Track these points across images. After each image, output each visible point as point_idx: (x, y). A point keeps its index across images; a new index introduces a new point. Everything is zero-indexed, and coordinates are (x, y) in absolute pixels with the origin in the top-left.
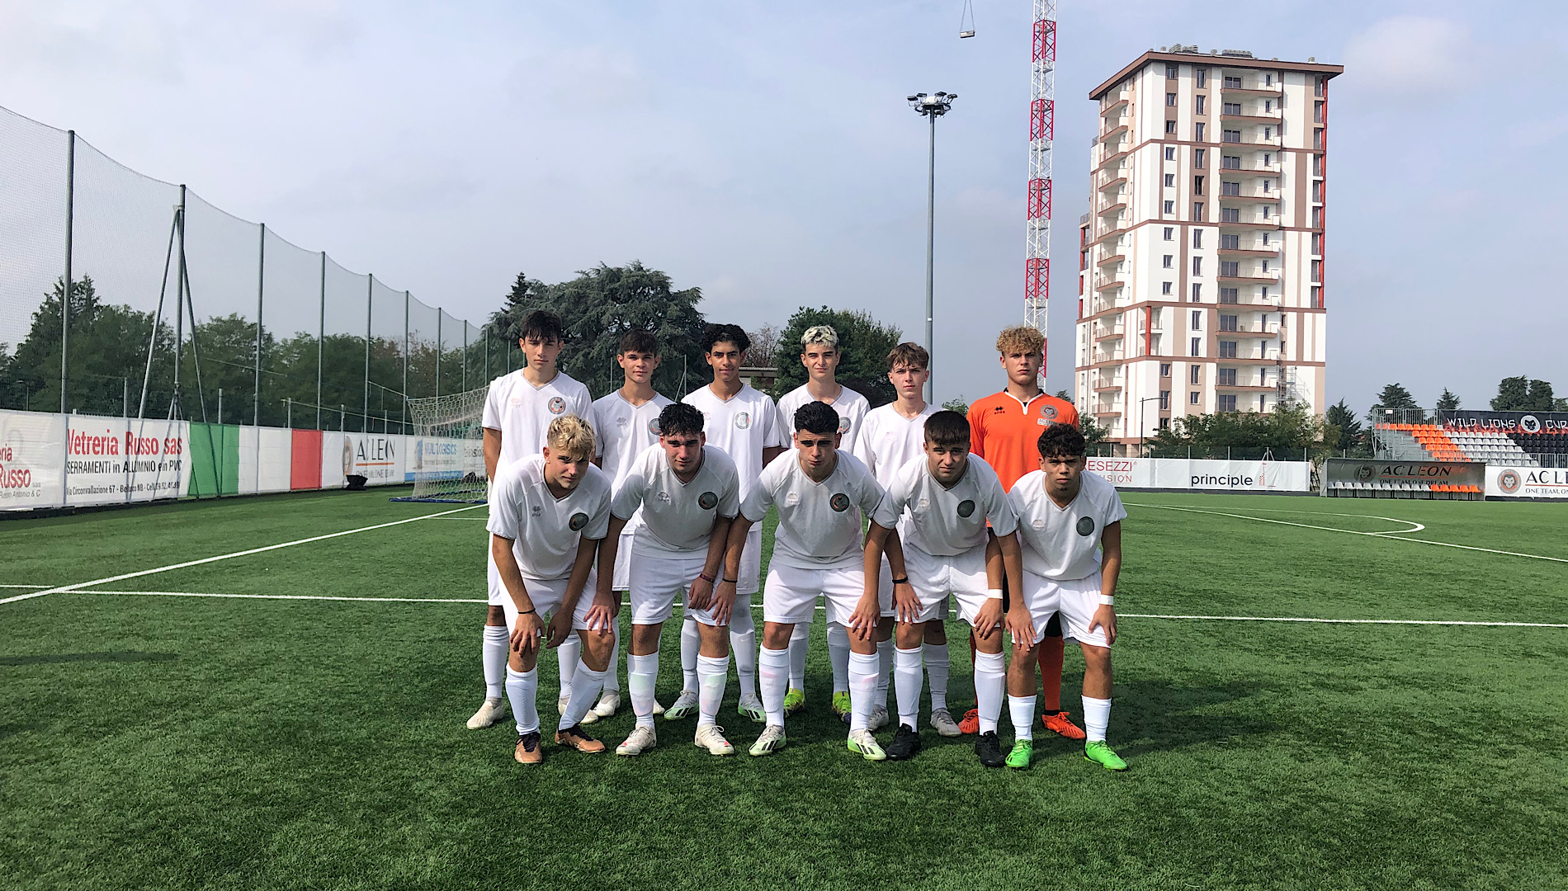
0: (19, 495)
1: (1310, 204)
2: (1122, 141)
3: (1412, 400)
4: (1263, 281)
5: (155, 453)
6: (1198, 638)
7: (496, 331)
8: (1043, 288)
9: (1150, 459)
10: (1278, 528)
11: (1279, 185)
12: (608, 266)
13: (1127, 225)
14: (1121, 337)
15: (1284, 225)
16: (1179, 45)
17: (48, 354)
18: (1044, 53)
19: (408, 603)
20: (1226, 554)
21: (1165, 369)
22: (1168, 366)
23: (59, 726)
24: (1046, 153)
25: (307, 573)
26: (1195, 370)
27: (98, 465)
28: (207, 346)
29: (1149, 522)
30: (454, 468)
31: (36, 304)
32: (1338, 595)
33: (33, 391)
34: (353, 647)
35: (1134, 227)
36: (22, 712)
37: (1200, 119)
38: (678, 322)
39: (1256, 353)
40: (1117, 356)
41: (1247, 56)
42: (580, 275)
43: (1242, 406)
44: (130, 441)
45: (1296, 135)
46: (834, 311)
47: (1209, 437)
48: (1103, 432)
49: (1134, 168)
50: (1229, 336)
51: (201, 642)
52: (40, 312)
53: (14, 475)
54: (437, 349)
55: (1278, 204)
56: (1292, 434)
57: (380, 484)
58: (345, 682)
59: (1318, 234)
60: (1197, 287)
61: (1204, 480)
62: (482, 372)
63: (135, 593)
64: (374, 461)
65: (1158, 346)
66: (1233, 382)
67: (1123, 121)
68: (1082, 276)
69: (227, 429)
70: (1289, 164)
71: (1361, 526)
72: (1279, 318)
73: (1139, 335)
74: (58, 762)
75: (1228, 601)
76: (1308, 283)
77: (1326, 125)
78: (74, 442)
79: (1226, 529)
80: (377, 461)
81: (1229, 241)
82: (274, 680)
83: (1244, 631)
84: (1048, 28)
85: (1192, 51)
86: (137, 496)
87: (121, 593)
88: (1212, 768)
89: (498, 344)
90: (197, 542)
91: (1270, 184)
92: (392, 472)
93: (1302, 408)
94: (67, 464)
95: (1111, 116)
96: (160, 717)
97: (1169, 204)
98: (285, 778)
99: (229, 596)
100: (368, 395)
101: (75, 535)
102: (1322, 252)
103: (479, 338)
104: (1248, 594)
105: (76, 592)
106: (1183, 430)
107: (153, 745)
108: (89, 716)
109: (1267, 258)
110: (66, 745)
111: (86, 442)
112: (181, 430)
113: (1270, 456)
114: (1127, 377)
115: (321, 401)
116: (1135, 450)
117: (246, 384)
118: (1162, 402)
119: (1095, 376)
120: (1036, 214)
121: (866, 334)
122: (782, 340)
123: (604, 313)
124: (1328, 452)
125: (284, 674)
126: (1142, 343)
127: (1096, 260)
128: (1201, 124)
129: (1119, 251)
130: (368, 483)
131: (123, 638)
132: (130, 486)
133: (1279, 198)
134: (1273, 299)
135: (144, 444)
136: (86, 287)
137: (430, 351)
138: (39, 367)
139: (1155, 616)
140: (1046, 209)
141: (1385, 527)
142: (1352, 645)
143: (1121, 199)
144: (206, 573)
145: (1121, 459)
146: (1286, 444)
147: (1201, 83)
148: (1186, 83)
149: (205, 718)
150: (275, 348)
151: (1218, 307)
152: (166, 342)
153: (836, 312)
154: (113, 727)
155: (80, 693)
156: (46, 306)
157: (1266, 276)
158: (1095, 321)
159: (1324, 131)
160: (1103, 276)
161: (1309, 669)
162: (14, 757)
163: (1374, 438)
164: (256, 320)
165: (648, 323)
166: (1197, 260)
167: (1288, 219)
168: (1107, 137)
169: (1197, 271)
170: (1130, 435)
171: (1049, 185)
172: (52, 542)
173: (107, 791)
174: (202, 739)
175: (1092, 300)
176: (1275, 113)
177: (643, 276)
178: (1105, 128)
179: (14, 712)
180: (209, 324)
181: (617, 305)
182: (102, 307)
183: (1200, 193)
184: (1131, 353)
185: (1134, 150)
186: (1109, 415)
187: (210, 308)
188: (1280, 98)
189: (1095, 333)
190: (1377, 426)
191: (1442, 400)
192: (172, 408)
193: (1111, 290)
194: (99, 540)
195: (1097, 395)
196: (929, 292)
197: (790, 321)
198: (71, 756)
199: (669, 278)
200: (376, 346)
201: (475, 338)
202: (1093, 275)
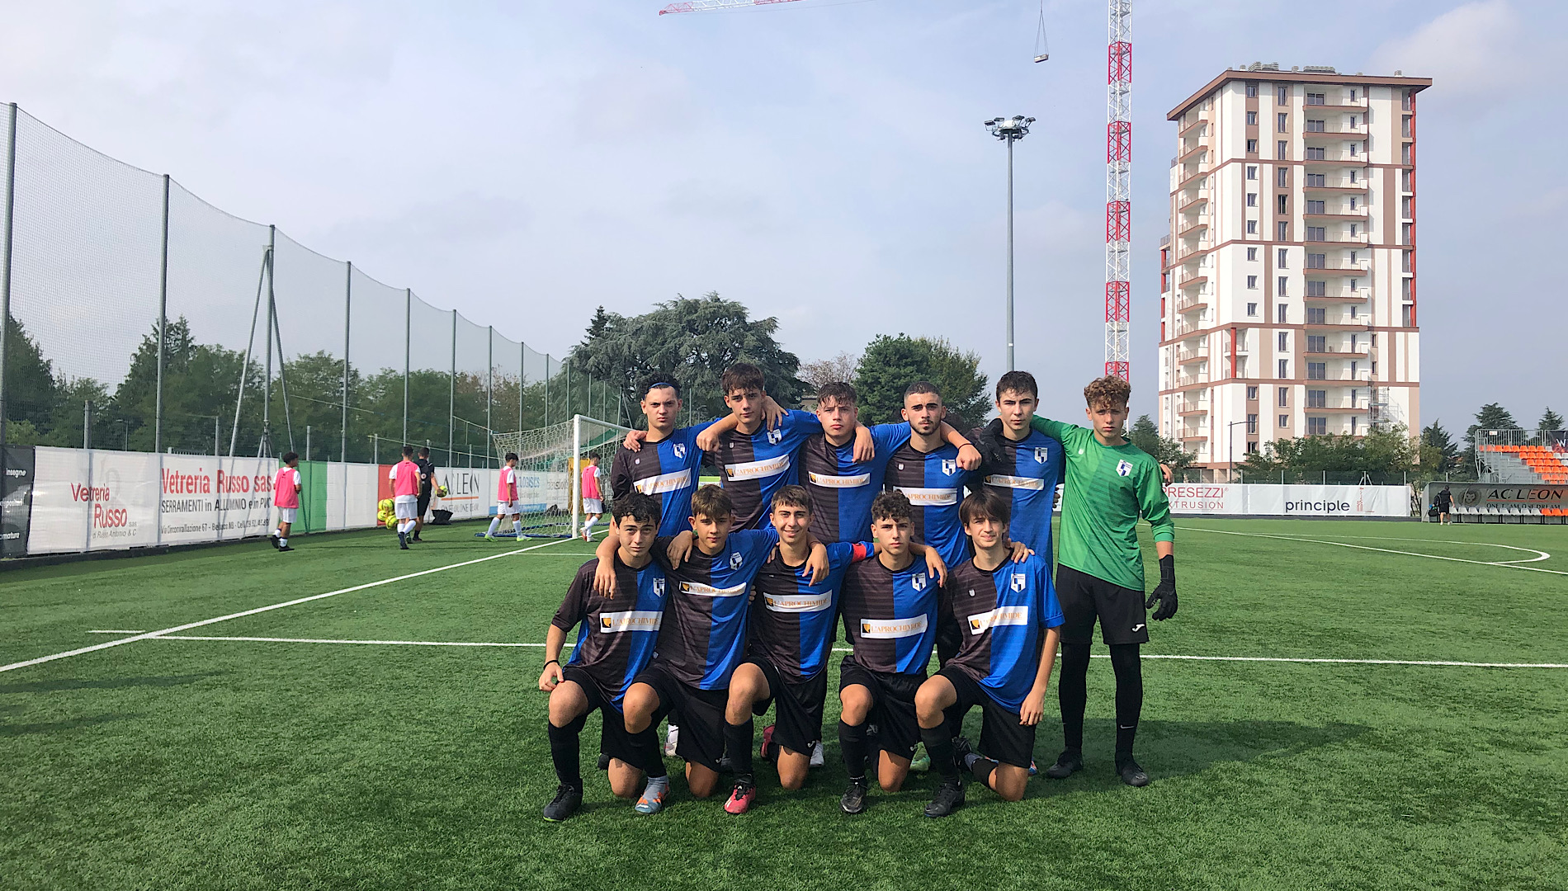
0: (115, 534)
1: (1400, 220)
2: (1202, 161)
3: (1512, 420)
4: (1352, 301)
5: (244, 491)
6: (1342, 685)
7: (576, 364)
8: (1124, 312)
9: (1242, 485)
10: (1390, 558)
11: (1367, 203)
12: (686, 298)
13: (1209, 245)
14: (1205, 359)
15: (1373, 242)
16: (1258, 64)
17: (146, 393)
18: (1120, 74)
19: (500, 648)
20: (1344, 588)
21: (1252, 391)
22: (1255, 389)
23: (143, 792)
24: (1124, 175)
25: (396, 615)
26: (1283, 392)
27: (191, 503)
28: (295, 383)
29: (1253, 552)
30: (538, 501)
31: (135, 345)
32: (1481, 635)
33: (132, 429)
34: (445, 700)
35: (1217, 248)
36: (106, 776)
37: (1283, 137)
38: (755, 351)
39: (1346, 374)
40: (1202, 379)
41: (1330, 72)
42: (658, 308)
43: (1331, 428)
44: (221, 479)
45: (1383, 151)
46: (911, 338)
47: (1301, 461)
48: (1191, 457)
49: (1214, 188)
50: (1318, 357)
51: (290, 693)
52: (139, 353)
53: (111, 514)
54: (520, 381)
55: (1366, 221)
56: (1389, 457)
57: (465, 518)
58: (439, 740)
59: (1409, 251)
60: (1283, 308)
61: (1299, 505)
62: (563, 404)
63: (223, 639)
64: (459, 496)
65: (1244, 369)
66: (1322, 404)
67: (1202, 141)
68: (1164, 299)
69: (315, 465)
70: (1377, 180)
71: (1481, 555)
72: (1370, 337)
73: (1224, 358)
74: (139, 838)
75: (1361, 640)
76: (1399, 302)
77: (1414, 139)
78: (167, 481)
79: (1335, 559)
80: (462, 495)
81: (1315, 261)
82: (365, 738)
83: (1390, 677)
84: (1124, 49)
85: (1272, 69)
86: (228, 534)
87: (211, 638)
88: (1407, 850)
89: (579, 376)
90: (286, 583)
91: (1357, 201)
92: (477, 506)
93: (1397, 430)
94: (162, 503)
95: (1190, 136)
96: (247, 782)
97: (1252, 224)
98: (378, 857)
99: (317, 641)
100: (453, 429)
101: (167, 575)
102: (1413, 270)
103: (560, 371)
104: (1382, 634)
105: (167, 638)
106: (1274, 454)
107: (239, 816)
108: (174, 781)
109: (1355, 277)
110: (149, 817)
111: (179, 480)
112: (271, 468)
113: (1367, 480)
114: (1212, 401)
115: (407, 437)
116: (1223, 476)
117: (334, 420)
118: (1249, 425)
119: (1179, 399)
120: (1115, 237)
121: (944, 359)
122: (858, 368)
123: (682, 345)
124: (1428, 477)
125: (375, 731)
126: (1228, 365)
127: (1178, 282)
128: (1283, 142)
129: (1202, 272)
130: (453, 517)
131: (211, 689)
132: (221, 524)
133: (1366, 215)
134: (1363, 319)
135: (235, 482)
136: (182, 328)
137: (512, 385)
138: (137, 407)
139: (1288, 660)
140: (1125, 231)
141: (1506, 555)
142: (1517, 694)
143: (1202, 220)
144: (295, 617)
145: (1210, 485)
146: (1383, 468)
147: (1282, 100)
148: (1266, 101)
149: (293, 783)
150: (361, 384)
151: (1305, 327)
152: (257, 380)
153: (913, 339)
154: (198, 794)
155: (165, 753)
156: (145, 347)
157: (1355, 295)
158: (1178, 344)
159: (1413, 146)
160: (1185, 298)
161: (1478, 724)
162: (93, 831)
163: (1478, 460)
164: (343, 357)
165: (725, 353)
166: (1283, 280)
167: (1377, 236)
168: (1187, 157)
169: (1282, 291)
170: (1217, 460)
171: (1127, 208)
172: (145, 583)
173: (189, 873)
174: (290, 808)
175: (1175, 323)
176: (1361, 128)
177: (720, 307)
178: (1184, 148)
179: (96, 776)
180: (297, 361)
181: (695, 336)
182: (196, 347)
183: (1284, 212)
184: (1217, 376)
185: (1214, 170)
186: (1195, 439)
187: (298, 345)
188: (1366, 114)
189: (1178, 356)
190: (1481, 448)
191: (1545, 419)
192: (262, 445)
193: (1195, 311)
194: (191, 580)
195: (1181, 419)
196: (1010, 316)
197: (867, 349)
198: (154, 832)
199: (746, 308)
200: (460, 380)
201: (556, 371)
202: (1175, 297)
